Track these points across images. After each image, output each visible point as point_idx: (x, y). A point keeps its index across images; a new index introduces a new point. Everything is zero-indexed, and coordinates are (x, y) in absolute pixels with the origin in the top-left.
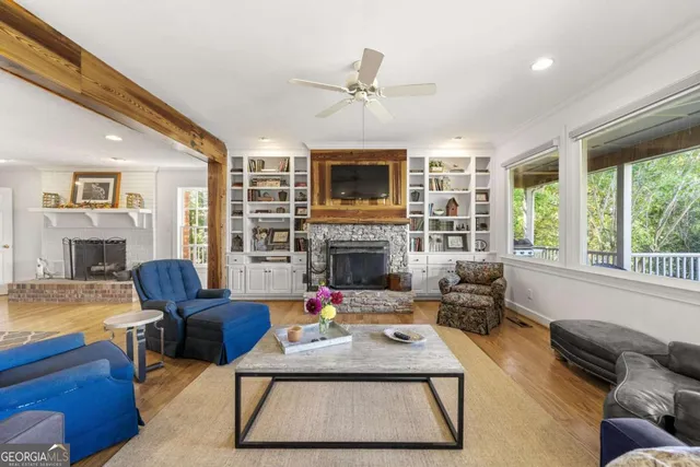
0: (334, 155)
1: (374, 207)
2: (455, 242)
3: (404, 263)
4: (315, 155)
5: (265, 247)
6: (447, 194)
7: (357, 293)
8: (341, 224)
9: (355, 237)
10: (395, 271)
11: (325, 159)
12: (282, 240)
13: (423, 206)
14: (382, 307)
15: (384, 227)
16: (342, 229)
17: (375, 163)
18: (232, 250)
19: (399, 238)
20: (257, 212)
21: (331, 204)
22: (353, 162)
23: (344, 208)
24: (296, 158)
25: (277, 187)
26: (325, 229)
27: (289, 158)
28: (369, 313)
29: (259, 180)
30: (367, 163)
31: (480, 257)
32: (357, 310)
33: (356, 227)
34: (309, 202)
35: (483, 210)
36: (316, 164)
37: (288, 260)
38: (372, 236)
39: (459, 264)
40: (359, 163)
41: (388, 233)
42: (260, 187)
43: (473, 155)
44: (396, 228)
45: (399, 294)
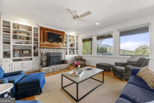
0: (47, 29)
1: (58, 44)
2: (72, 53)
3: (65, 58)
4: (41, 28)
5: (19, 56)
6: (71, 43)
7: (57, 66)
8: (50, 48)
9: (54, 52)
10: (63, 60)
11: (45, 30)
12: (27, 53)
13: (67, 45)
14: (63, 68)
15: (61, 49)
16: (50, 50)
17: (58, 33)
18: (4, 57)
19: (64, 52)
20: (16, 43)
21: (46, 43)
22: (53, 32)
23: (50, 44)
24: (34, 28)
25: (26, 35)
26: (46, 50)
27: (31, 27)
28: (61, 70)
29: (17, 32)
30: (56, 33)
31: (77, 55)
32: (58, 70)
33: (54, 49)
34: (39, 42)
35: (77, 46)
36: (42, 31)
37: (31, 59)
38: (58, 51)
39: (75, 57)
40: (54, 33)
41: (62, 51)
42: (18, 34)
43: (76, 36)
44: (63, 50)
45: (66, 64)
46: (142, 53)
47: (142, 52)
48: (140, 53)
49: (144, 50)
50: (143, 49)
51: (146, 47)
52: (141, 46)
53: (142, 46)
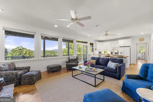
46: (19, 54)
47: (19, 52)
48: (17, 54)
49: (21, 51)
50: (19, 49)
51: (22, 48)
52: (17, 47)
53: (19, 47)
